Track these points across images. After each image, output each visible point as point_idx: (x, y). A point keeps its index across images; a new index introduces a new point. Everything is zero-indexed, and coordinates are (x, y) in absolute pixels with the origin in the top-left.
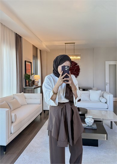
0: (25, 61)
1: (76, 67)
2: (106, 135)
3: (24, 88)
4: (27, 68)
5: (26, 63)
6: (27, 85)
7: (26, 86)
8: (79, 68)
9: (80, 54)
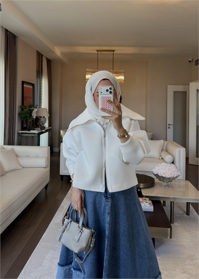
0: (23, 83)
2: (169, 229)
3: (19, 133)
4: (25, 96)
6: (25, 127)
7: (23, 129)
9: (123, 71)
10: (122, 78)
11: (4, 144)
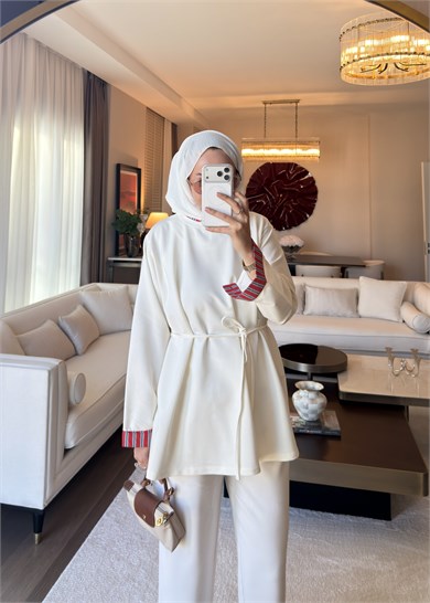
0: (118, 167)
1: (302, 183)
2: (421, 475)
3: (109, 262)
4: (121, 191)
5: (122, 172)
6: (122, 251)
7: (117, 255)
8: (316, 188)
9: (318, 139)
10: (315, 152)
11: (81, 285)
